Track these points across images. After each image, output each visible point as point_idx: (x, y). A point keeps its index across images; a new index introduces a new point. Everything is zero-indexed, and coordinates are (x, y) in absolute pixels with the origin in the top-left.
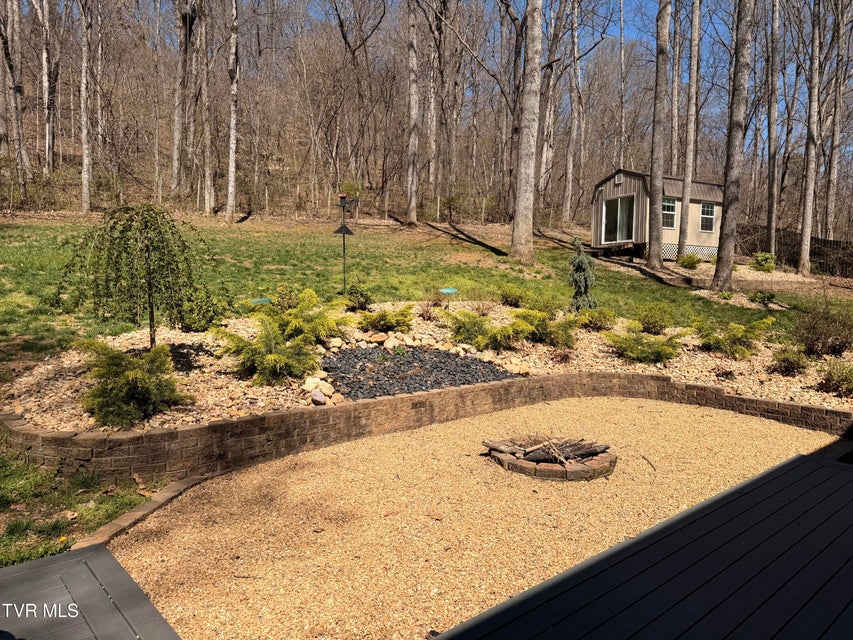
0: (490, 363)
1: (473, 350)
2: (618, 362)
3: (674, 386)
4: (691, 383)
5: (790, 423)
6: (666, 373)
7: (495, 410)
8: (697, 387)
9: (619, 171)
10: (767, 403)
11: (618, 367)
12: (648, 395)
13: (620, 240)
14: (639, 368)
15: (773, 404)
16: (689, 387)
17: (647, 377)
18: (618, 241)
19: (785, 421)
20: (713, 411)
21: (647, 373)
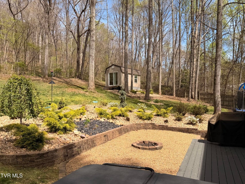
0: (112, 123)
1: (106, 119)
2: (140, 120)
3: (156, 125)
4: (159, 124)
5: (185, 133)
6: (153, 122)
7: (119, 136)
8: (161, 125)
9: (113, 65)
10: (179, 128)
11: (141, 121)
12: (150, 128)
13: (114, 85)
14: (146, 121)
15: (180, 128)
16: (159, 126)
17: (149, 124)
18: (113, 85)
19: (183, 132)
20: (167, 131)
21: (148, 123)
